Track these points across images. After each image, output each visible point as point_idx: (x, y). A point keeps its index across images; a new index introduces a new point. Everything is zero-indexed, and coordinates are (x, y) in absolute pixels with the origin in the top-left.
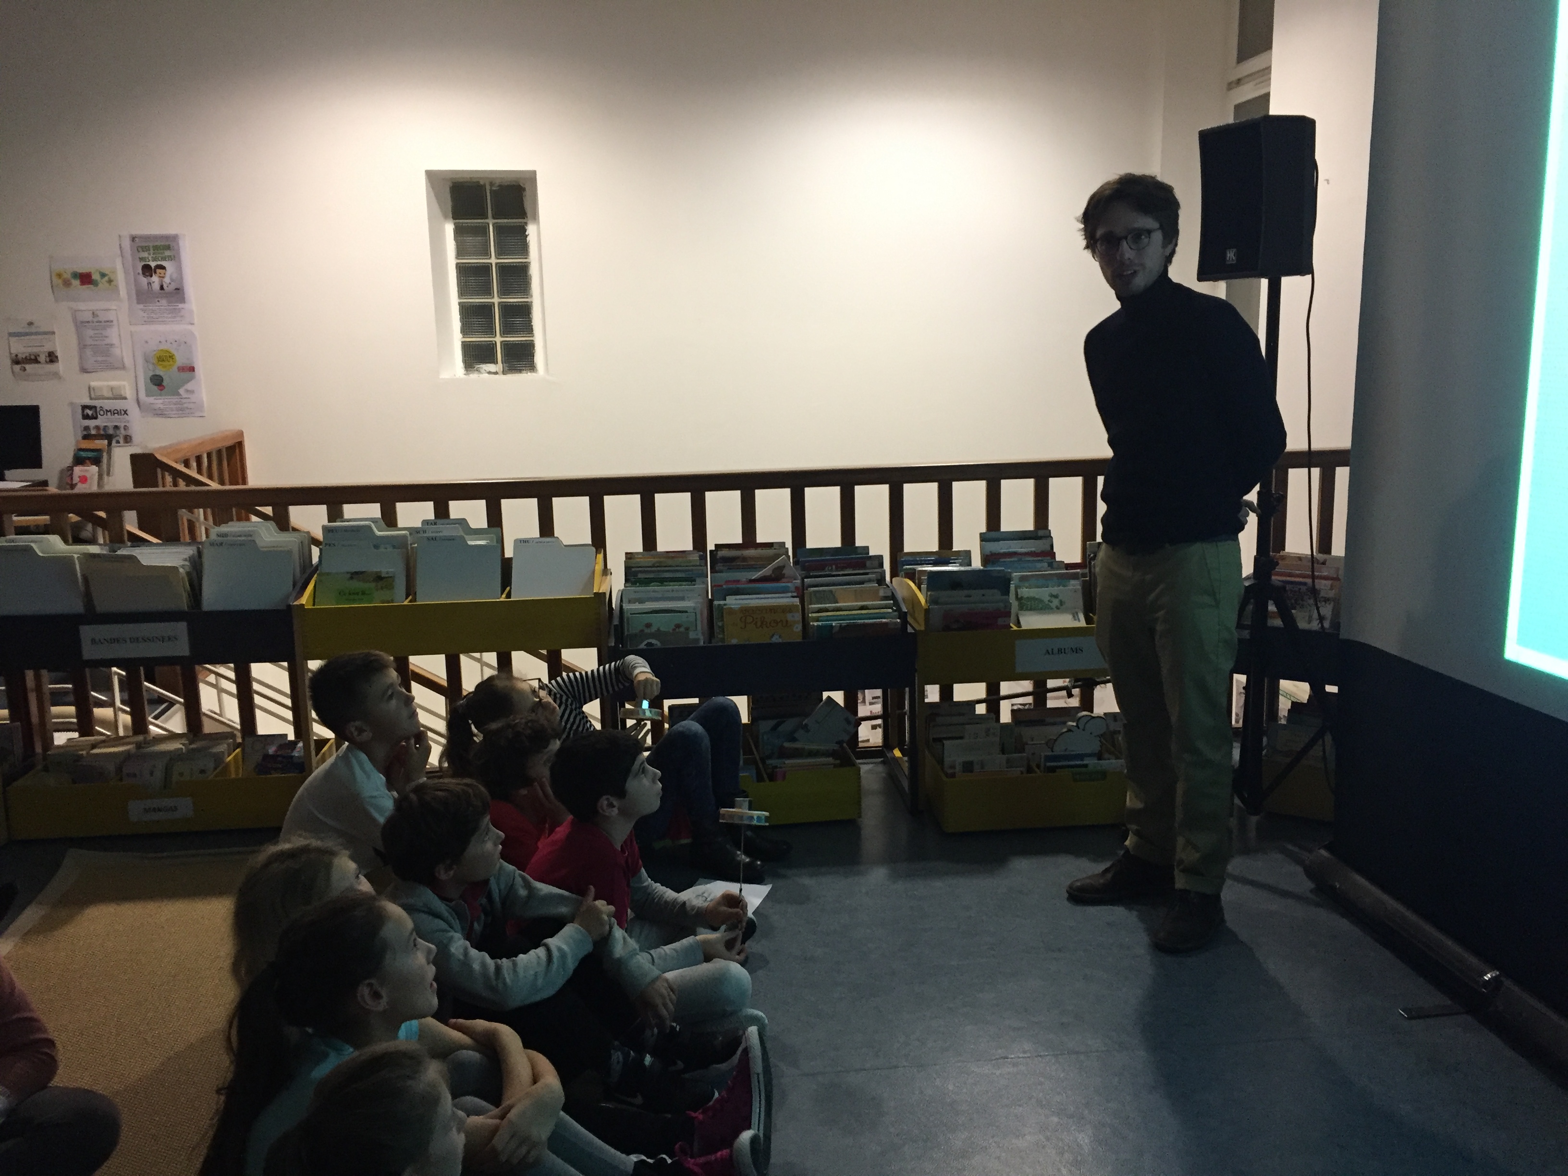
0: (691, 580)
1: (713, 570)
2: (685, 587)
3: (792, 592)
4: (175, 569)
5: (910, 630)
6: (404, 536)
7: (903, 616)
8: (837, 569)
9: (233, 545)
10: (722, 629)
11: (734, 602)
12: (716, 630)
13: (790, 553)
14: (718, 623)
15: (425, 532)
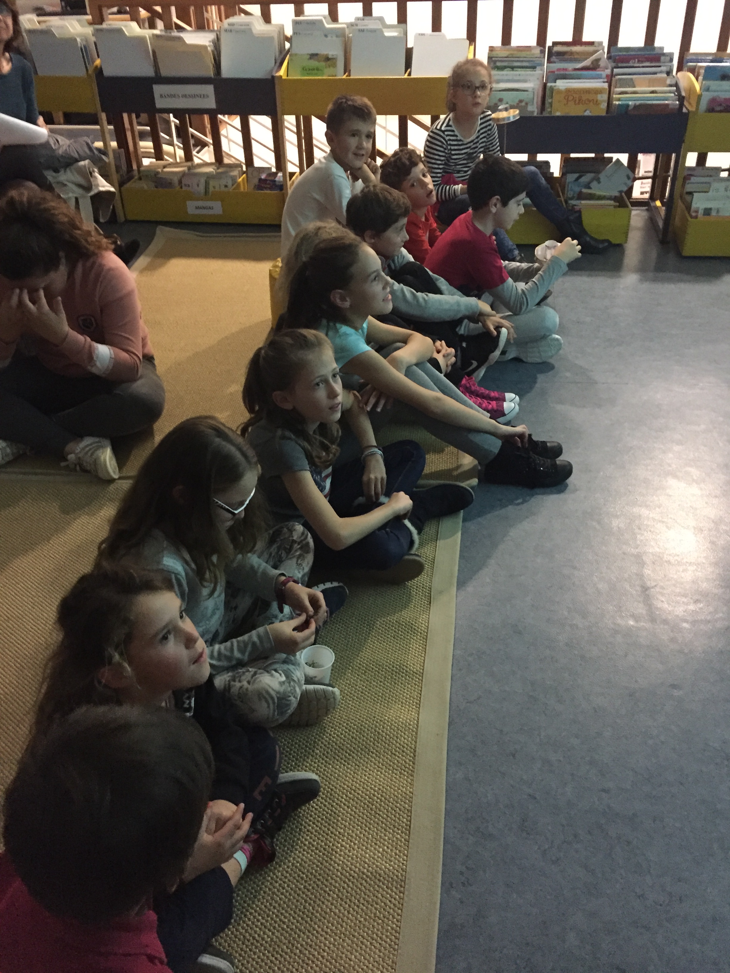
0: (534, 68)
1: (549, 61)
2: (529, 72)
3: (604, 79)
4: (205, 47)
5: (684, 110)
6: (343, 29)
7: (681, 99)
8: (639, 61)
9: (237, 32)
10: (551, 104)
11: (562, 84)
12: (547, 105)
13: (606, 50)
14: (548, 100)
15: (357, 25)
